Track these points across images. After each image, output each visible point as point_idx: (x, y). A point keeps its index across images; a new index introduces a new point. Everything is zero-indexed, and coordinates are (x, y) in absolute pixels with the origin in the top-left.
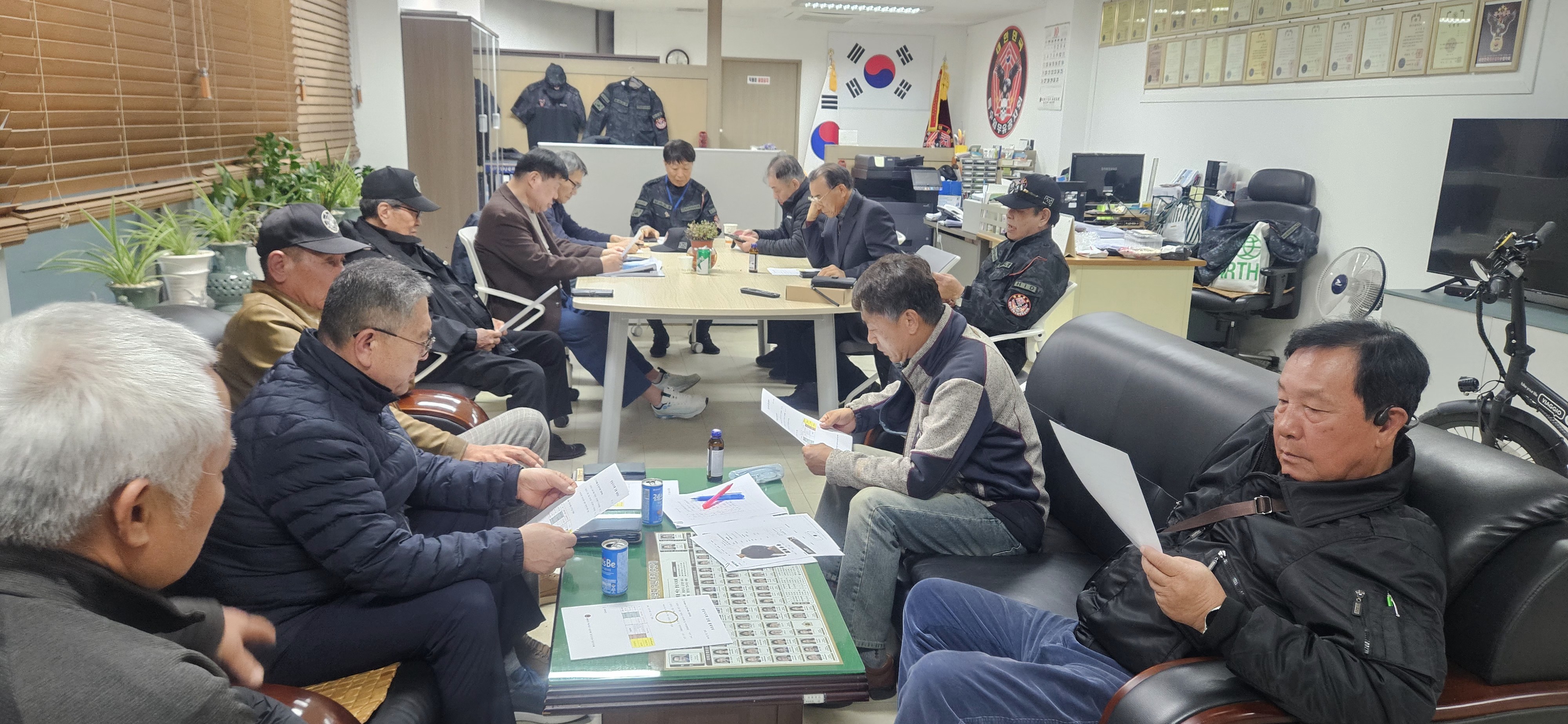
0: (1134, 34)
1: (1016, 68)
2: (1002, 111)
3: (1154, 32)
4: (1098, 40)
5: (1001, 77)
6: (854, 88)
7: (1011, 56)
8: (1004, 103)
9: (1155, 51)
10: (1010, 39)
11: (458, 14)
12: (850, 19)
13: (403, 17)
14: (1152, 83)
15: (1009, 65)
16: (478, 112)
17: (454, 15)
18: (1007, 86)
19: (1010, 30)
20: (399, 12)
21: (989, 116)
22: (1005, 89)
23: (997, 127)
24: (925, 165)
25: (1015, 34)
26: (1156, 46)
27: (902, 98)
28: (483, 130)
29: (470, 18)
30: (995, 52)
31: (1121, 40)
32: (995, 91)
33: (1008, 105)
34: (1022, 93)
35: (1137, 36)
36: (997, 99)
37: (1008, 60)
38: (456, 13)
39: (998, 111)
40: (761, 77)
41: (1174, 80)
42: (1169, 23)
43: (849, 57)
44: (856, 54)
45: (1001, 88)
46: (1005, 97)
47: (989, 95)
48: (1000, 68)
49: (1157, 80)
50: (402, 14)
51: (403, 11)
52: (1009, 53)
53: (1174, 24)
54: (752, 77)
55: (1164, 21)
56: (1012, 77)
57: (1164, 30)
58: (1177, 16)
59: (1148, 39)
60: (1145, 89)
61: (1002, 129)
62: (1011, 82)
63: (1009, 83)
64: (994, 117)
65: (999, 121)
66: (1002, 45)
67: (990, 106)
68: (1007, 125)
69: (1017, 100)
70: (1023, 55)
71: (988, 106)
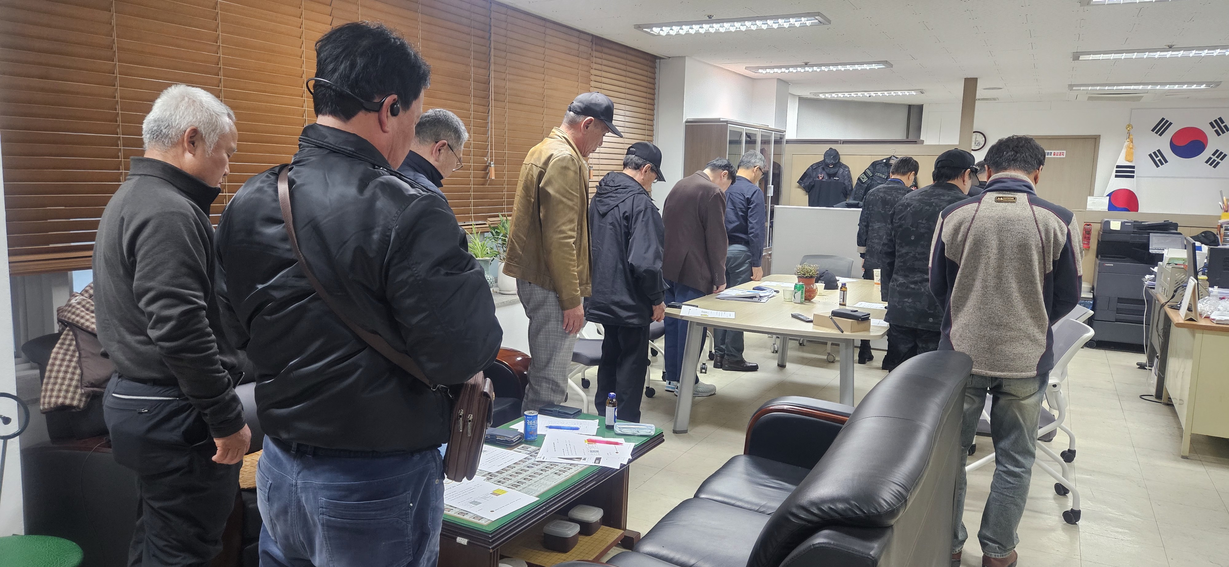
6: (1158, 159)
11: (721, 120)
13: (685, 124)
17: (716, 120)
20: (684, 121)
27: (1215, 167)
29: (727, 122)
40: (1057, 151)
43: (1153, 130)
44: (1161, 127)
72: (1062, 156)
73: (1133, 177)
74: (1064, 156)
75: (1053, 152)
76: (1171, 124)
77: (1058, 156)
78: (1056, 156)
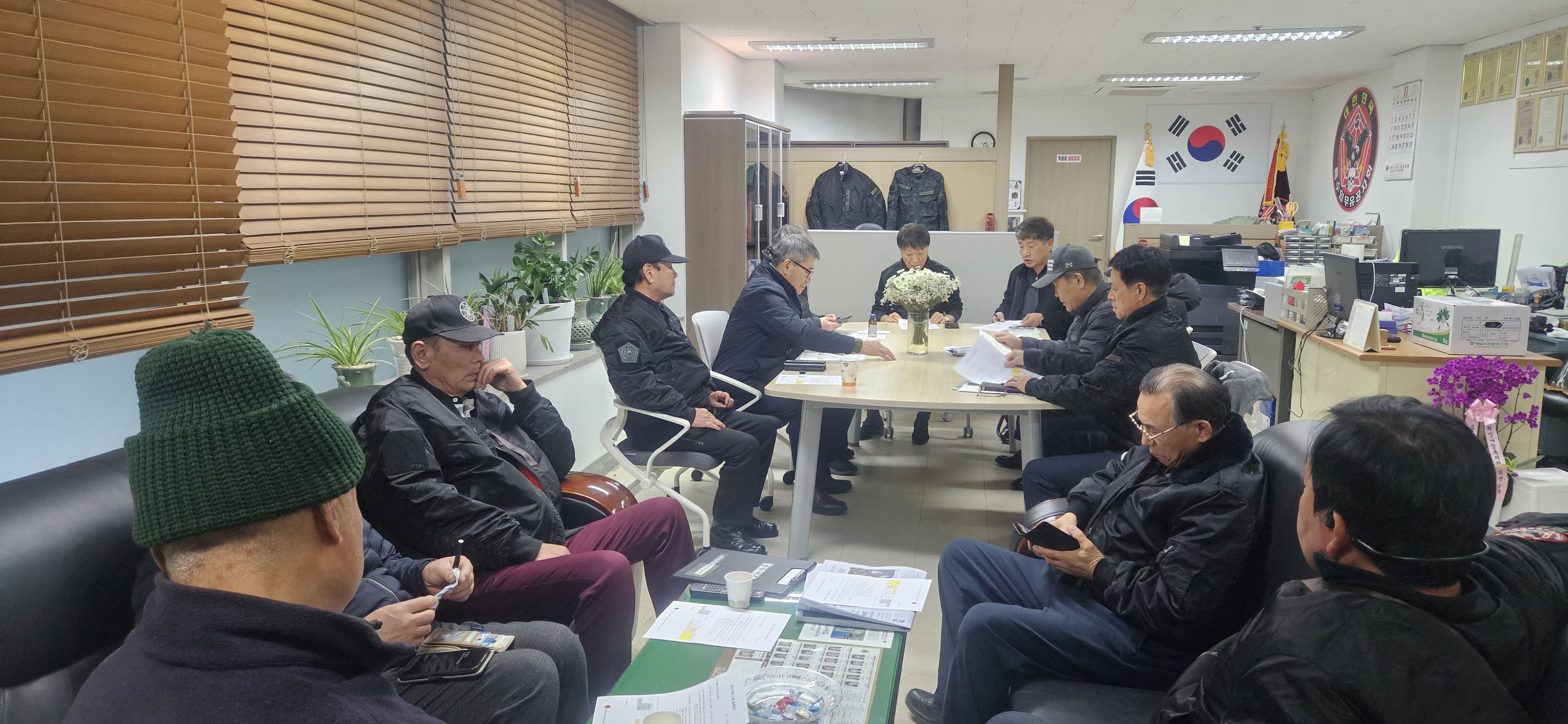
0: (1501, 89)
1: (1365, 133)
2: (1349, 182)
3: (1525, 87)
4: (1459, 98)
5: (1349, 144)
6: (1175, 161)
7: (1360, 120)
8: (1352, 173)
9: (1526, 110)
10: (1359, 102)
11: (734, 113)
12: (1168, 90)
13: (685, 119)
14: (1523, 146)
15: (1358, 130)
17: (729, 114)
18: (1356, 154)
19: (1360, 92)
20: (683, 114)
21: (1335, 187)
22: (1353, 157)
23: (1344, 200)
24: (1244, 243)
25: (1365, 97)
26: (1528, 103)
27: (1233, 170)
29: (743, 116)
30: (1343, 116)
31: (1485, 97)
32: (1342, 160)
33: (1356, 175)
34: (1372, 161)
35: (1504, 93)
36: (1343, 169)
37: (1357, 125)
39: (1346, 182)
40: (1071, 155)
41: (1549, 141)
42: (1543, 76)
43: (1170, 130)
44: (1178, 126)
45: (1349, 156)
46: (1352, 166)
47: (1336, 164)
48: (1347, 134)
49: (1529, 142)
50: (686, 116)
51: (688, 113)
52: (1358, 117)
53: (1550, 77)
54: (1061, 156)
55: (1537, 74)
56: (1360, 144)
57: (1536, 82)
58: (1553, 67)
59: (1518, 95)
60: (1515, 153)
61: (1349, 202)
62: (1360, 149)
63: (1358, 150)
64: (1341, 188)
65: (1346, 193)
66: (1351, 109)
67: (1336, 176)
68: (1356, 196)
69: (1367, 168)
70: (1374, 119)
71: (1334, 177)
72: (1077, 161)
73: (1153, 184)
74: (1080, 161)
75: (1068, 156)
76: (1188, 122)
77: (1074, 161)
78: (1071, 161)
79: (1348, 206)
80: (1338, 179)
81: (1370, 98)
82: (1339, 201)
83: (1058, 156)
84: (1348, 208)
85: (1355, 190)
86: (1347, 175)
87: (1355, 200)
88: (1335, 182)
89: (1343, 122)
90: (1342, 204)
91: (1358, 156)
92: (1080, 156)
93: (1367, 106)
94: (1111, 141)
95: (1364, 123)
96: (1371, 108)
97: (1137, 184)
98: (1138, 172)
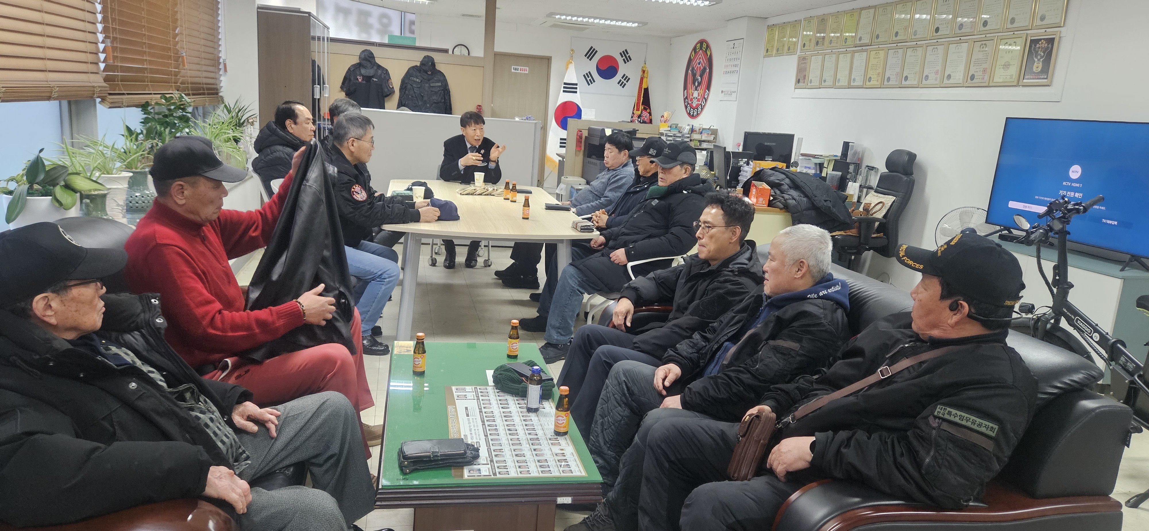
0: (789, 49)
1: (705, 69)
2: (694, 100)
3: (803, 49)
4: (763, 52)
5: (694, 75)
6: (589, 79)
7: (701, 60)
8: (696, 94)
9: (803, 61)
10: (701, 48)
11: (301, 10)
12: (588, 28)
13: (259, 10)
14: (801, 84)
15: (700, 67)
16: (314, 83)
17: (299, 11)
18: (698, 82)
19: (701, 42)
20: (256, 6)
21: (685, 103)
22: (696, 84)
23: (690, 111)
25: (705, 46)
26: (804, 59)
27: (623, 87)
28: (317, 96)
29: (309, 13)
30: (690, 57)
31: (779, 52)
32: (689, 86)
33: (698, 96)
34: (708, 87)
35: (790, 51)
36: (690, 91)
37: (699, 64)
38: (300, 9)
39: (691, 100)
40: (522, 68)
41: (816, 83)
42: (813, 42)
43: (586, 56)
44: (591, 53)
45: (694, 83)
46: (696, 90)
47: (685, 88)
48: (693, 69)
49: (804, 82)
50: (258, 8)
51: (259, 6)
52: (700, 58)
53: (817, 43)
54: (515, 67)
55: (810, 40)
56: (701, 76)
57: (810, 47)
58: (819, 38)
59: (798, 53)
60: (795, 88)
61: (694, 113)
62: (701, 80)
63: (700, 80)
64: (688, 104)
65: (691, 107)
66: (695, 52)
67: (686, 95)
68: (698, 109)
69: (705, 92)
70: (710, 61)
71: (684, 96)
72: (526, 72)
73: (574, 92)
74: (527, 72)
75: (519, 68)
76: (596, 51)
77: (523, 72)
78: (521, 72)
79: (693, 115)
80: (687, 98)
81: (708, 46)
82: (687, 112)
83: (513, 67)
84: (692, 117)
85: (698, 105)
86: (692, 96)
87: (697, 112)
88: (685, 99)
89: (690, 61)
90: (689, 114)
91: (700, 84)
92: (528, 68)
93: (706, 51)
94: (549, 59)
95: (704, 62)
96: (709, 54)
97: (564, 91)
98: (565, 84)
